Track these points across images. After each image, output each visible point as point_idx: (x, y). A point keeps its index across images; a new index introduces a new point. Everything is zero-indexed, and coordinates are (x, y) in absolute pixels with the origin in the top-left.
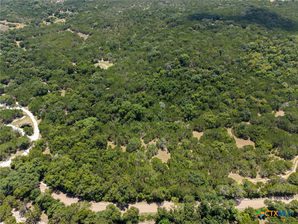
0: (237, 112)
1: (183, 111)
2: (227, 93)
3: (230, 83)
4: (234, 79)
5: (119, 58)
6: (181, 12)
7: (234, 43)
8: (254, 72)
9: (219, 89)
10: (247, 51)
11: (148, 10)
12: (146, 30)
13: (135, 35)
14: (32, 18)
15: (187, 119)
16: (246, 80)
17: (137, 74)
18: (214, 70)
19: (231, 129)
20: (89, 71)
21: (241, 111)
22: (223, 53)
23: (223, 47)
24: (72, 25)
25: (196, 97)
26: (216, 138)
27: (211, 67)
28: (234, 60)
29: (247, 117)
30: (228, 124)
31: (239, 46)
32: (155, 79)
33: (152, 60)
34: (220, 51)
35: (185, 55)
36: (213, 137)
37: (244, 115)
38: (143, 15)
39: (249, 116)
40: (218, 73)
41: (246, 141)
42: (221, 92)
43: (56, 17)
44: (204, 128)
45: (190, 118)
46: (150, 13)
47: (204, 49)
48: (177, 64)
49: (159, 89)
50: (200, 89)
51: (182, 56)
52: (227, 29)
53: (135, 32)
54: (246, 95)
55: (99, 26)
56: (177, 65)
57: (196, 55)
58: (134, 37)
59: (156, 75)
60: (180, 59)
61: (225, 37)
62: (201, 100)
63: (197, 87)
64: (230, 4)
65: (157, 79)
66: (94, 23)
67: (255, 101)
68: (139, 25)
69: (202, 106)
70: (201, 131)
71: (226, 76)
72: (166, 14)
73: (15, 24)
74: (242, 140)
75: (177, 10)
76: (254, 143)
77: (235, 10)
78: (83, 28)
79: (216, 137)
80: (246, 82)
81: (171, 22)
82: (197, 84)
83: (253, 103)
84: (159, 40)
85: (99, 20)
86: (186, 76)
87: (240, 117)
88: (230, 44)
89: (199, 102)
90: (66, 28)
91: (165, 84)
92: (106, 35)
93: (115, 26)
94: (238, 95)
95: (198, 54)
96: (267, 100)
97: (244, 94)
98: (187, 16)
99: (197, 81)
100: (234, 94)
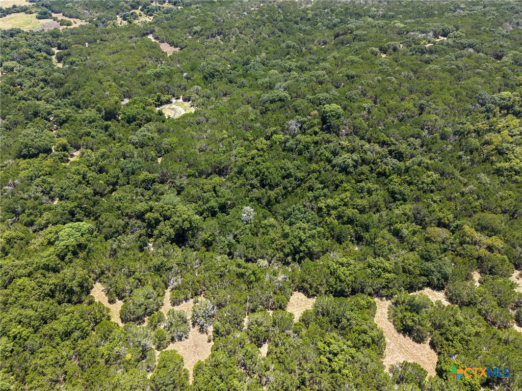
0: (417, 261)
1: (285, 236)
2: (408, 208)
3: (423, 183)
4: (436, 176)
5: (208, 98)
6: (373, 17)
7: (462, 91)
8: (492, 163)
9: (393, 194)
10: (488, 111)
11: (308, 9)
12: (288, 47)
13: (264, 55)
14: (103, 11)
15: (289, 259)
16: (465, 180)
17: (226, 136)
18: (393, 148)
19: (389, 303)
20: (139, 119)
21: (427, 260)
22: (427, 109)
23: (432, 96)
24: (157, 29)
25: (328, 206)
26: (337, 323)
27: (386, 139)
28: (449, 130)
29: (438, 280)
30: (384, 288)
31: (471, 98)
32: (256, 151)
33: (267, 110)
34: (421, 104)
35: (334, 106)
36: (331, 322)
37: (433, 272)
38: (295, 17)
39: (446, 278)
40: (400, 156)
41: (417, 345)
42: (394, 201)
43: (142, 13)
44: (322, 290)
45: (297, 257)
46: (310, 16)
47: (385, 97)
48: (312, 124)
49: (257, 176)
50: (345, 187)
51: (327, 107)
52: (456, 58)
53: (267, 49)
54: (455, 217)
55: (202, 33)
56: (313, 126)
57: (361, 108)
58: (258, 59)
59: (262, 143)
60: (322, 115)
61: (446, 75)
62: (339, 217)
63: (342, 182)
64: (484, 7)
65: (261, 153)
66: (195, 28)
67: (472, 240)
68: (279, 36)
69: (337, 231)
70: (313, 296)
71: (419, 165)
72: (341, 19)
73: (72, 20)
74: (407, 341)
75: (367, 13)
76: (437, 357)
77: (490, 19)
78: (173, 35)
79: (338, 321)
80: (465, 185)
81: (343, 34)
82: (342, 177)
83: (468, 243)
84: (301, 69)
85: (206, 21)
86: (323, 153)
87: (421, 275)
88: (452, 91)
89: (332, 220)
90: (145, 32)
91: (272, 166)
92: (209, 50)
93: (233, 34)
94: (434, 216)
95: (365, 108)
96: (506, 241)
97: (451, 216)
98: (381, 25)
99: (344, 170)
100: (425, 211)
